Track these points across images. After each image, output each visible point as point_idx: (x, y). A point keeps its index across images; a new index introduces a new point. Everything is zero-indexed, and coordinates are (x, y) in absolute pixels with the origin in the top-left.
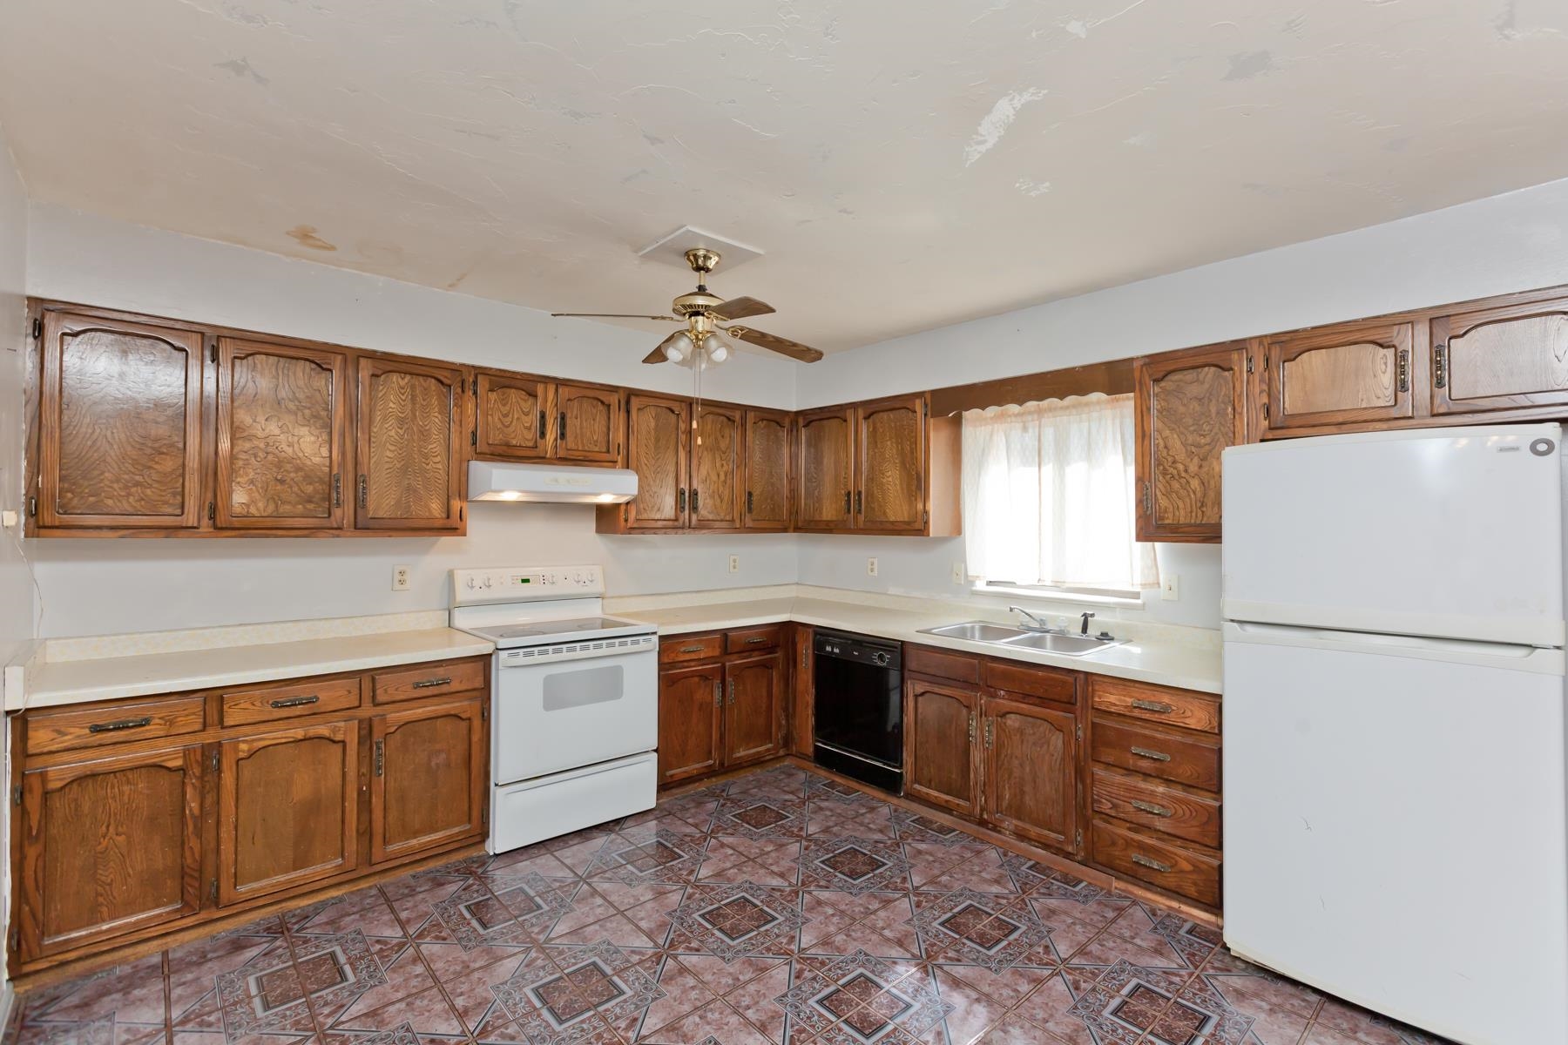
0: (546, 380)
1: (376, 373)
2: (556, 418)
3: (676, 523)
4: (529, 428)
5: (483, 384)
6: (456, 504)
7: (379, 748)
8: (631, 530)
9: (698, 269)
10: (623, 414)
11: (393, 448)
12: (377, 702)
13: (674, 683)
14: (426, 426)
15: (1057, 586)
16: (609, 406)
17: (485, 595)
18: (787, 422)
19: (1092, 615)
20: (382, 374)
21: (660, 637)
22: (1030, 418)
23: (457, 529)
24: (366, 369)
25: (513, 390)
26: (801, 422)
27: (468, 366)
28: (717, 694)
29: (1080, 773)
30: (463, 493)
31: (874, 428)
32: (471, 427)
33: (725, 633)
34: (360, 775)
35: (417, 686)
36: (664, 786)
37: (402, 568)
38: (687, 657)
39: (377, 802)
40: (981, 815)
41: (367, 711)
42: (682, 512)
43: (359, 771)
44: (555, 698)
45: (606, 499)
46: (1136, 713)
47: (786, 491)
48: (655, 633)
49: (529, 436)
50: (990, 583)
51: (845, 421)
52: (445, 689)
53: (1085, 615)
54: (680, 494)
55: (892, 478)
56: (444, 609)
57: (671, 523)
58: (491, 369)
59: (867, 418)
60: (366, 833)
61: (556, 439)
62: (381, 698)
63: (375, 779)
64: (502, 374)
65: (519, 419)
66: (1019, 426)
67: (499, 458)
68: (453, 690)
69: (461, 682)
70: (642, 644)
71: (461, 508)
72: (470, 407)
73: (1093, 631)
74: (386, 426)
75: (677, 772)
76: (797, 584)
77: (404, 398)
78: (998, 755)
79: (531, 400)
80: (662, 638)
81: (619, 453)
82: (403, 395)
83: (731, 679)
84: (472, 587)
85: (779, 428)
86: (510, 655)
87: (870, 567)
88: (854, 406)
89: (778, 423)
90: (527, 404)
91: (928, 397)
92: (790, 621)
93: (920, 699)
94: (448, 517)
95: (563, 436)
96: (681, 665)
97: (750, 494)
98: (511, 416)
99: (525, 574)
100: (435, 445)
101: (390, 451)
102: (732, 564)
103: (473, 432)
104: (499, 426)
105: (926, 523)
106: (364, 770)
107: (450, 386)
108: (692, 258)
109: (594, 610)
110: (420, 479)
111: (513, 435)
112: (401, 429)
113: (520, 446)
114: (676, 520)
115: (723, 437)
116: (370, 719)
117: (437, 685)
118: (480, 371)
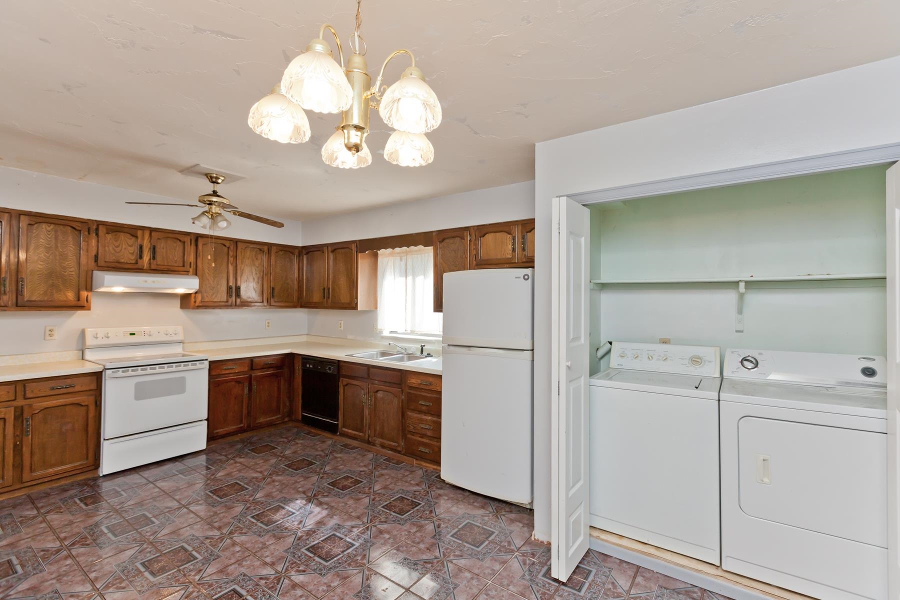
0: (143, 228)
1: (30, 223)
2: (150, 248)
3: (227, 304)
4: (132, 254)
5: (102, 230)
6: (84, 294)
7: (27, 421)
8: (198, 307)
9: (213, 182)
10: (193, 247)
11: (42, 263)
12: (26, 397)
13: (219, 385)
14: (64, 251)
15: (412, 332)
16: (184, 242)
17: (106, 342)
18: (297, 252)
19: (424, 346)
20: (35, 224)
21: (210, 362)
22: (403, 255)
23: (84, 307)
24: (24, 222)
25: (122, 233)
26: (304, 252)
27: (93, 220)
28: (246, 391)
29: (403, 415)
30: (89, 287)
31: (336, 256)
32: (94, 253)
33: (251, 360)
34: (15, 436)
35: (53, 389)
36: (211, 438)
37: (51, 328)
38: (227, 372)
39: (26, 451)
40: (368, 439)
41: (20, 402)
42: (230, 298)
43: (14, 434)
44: (141, 393)
45: (181, 291)
46: (421, 386)
47: (296, 287)
48: (207, 360)
49: (133, 257)
50: (391, 332)
51: (323, 253)
52: (71, 390)
53: (421, 346)
54: (229, 288)
55: (343, 281)
56: (80, 350)
57: (223, 303)
58: (108, 222)
59: (333, 251)
60: (19, 466)
61: (150, 260)
62: (29, 395)
63: (25, 439)
64: (115, 225)
65: (126, 250)
66: (399, 258)
67: (112, 269)
68: (77, 390)
69: (81, 386)
70: (198, 365)
71: (87, 295)
72: (94, 242)
73: (425, 353)
74: (38, 251)
75: (221, 431)
76: (307, 335)
77: (50, 236)
78: (375, 410)
79: (134, 239)
80: (211, 363)
81: (190, 267)
82: (49, 235)
83: (255, 383)
84: (97, 338)
85: (291, 255)
86: (113, 372)
87: (339, 325)
88: (327, 245)
89: (291, 252)
90: (132, 241)
91: (358, 243)
92: (292, 353)
93: (346, 387)
94: (79, 300)
95: (154, 258)
96: (224, 376)
97: (273, 289)
98: (120, 247)
99: (132, 330)
100: (70, 262)
101: (40, 265)
102: (267, 324)
103: (95, 255)
104: (113, 252)
105: (357, 304)
106: (18, 433)
107: (80, 231)
108: (209, 177)
109: (178, 349)
110: (60, 280)
111: (122, 257)
112: (48, 253)
113: (126, 263)
114: (227, 302)
115: (257, 259)
116: (22, 407)
117: (65, 388)
118: (99, 223)
